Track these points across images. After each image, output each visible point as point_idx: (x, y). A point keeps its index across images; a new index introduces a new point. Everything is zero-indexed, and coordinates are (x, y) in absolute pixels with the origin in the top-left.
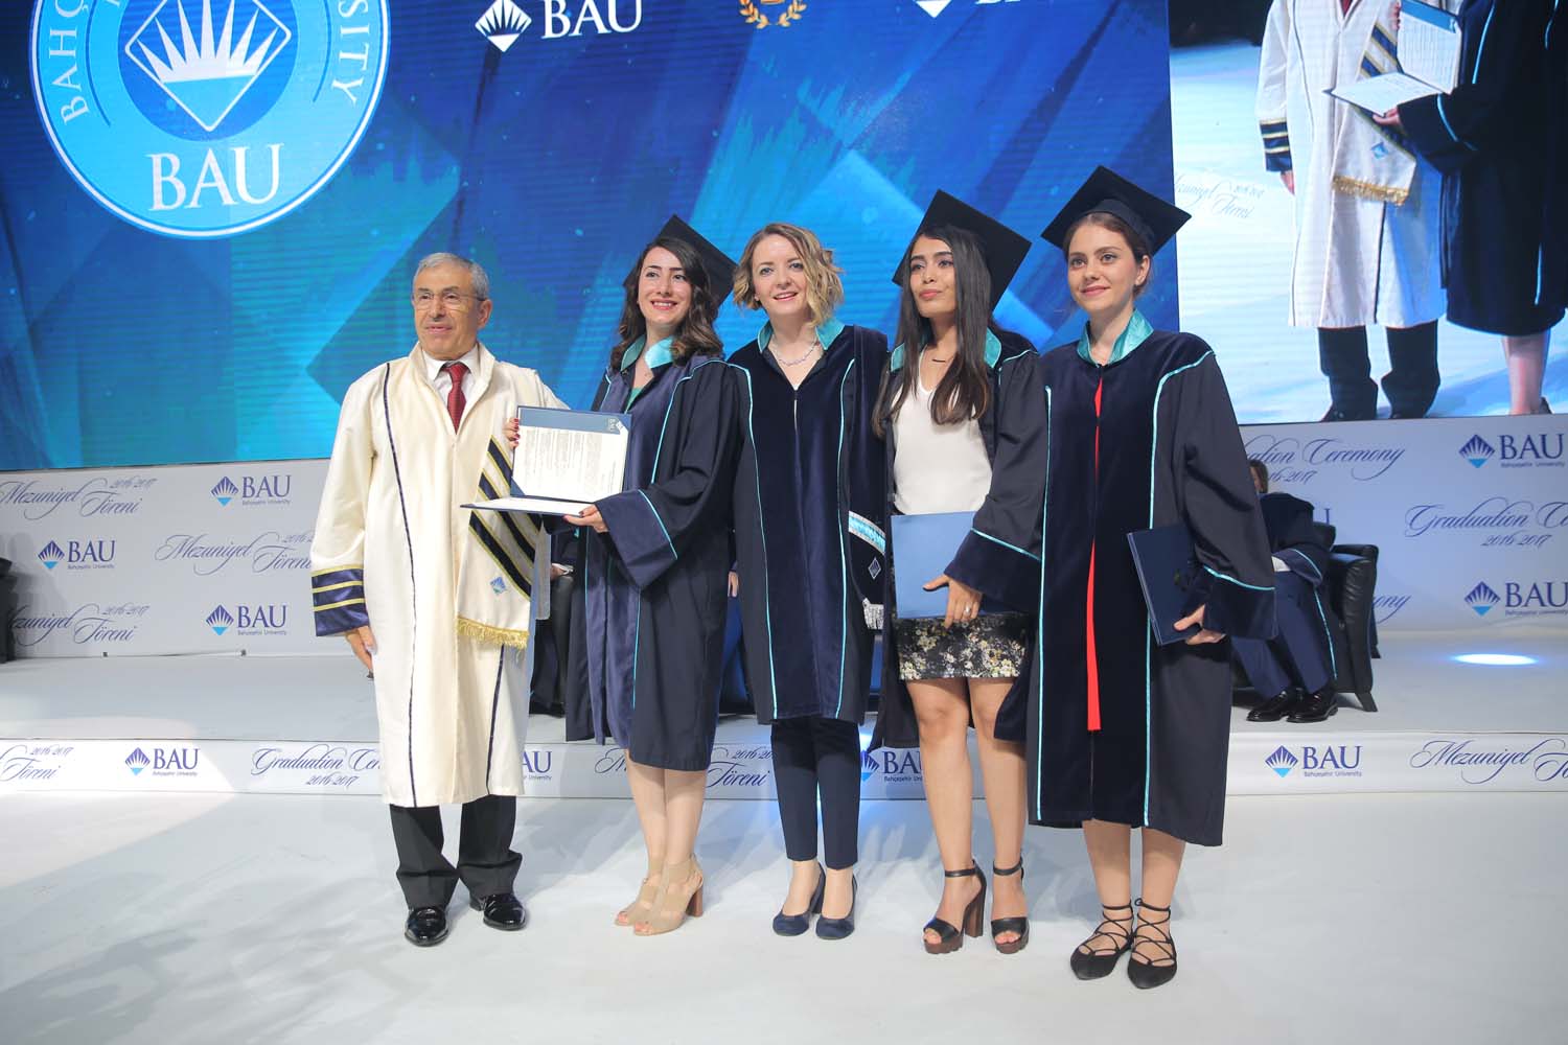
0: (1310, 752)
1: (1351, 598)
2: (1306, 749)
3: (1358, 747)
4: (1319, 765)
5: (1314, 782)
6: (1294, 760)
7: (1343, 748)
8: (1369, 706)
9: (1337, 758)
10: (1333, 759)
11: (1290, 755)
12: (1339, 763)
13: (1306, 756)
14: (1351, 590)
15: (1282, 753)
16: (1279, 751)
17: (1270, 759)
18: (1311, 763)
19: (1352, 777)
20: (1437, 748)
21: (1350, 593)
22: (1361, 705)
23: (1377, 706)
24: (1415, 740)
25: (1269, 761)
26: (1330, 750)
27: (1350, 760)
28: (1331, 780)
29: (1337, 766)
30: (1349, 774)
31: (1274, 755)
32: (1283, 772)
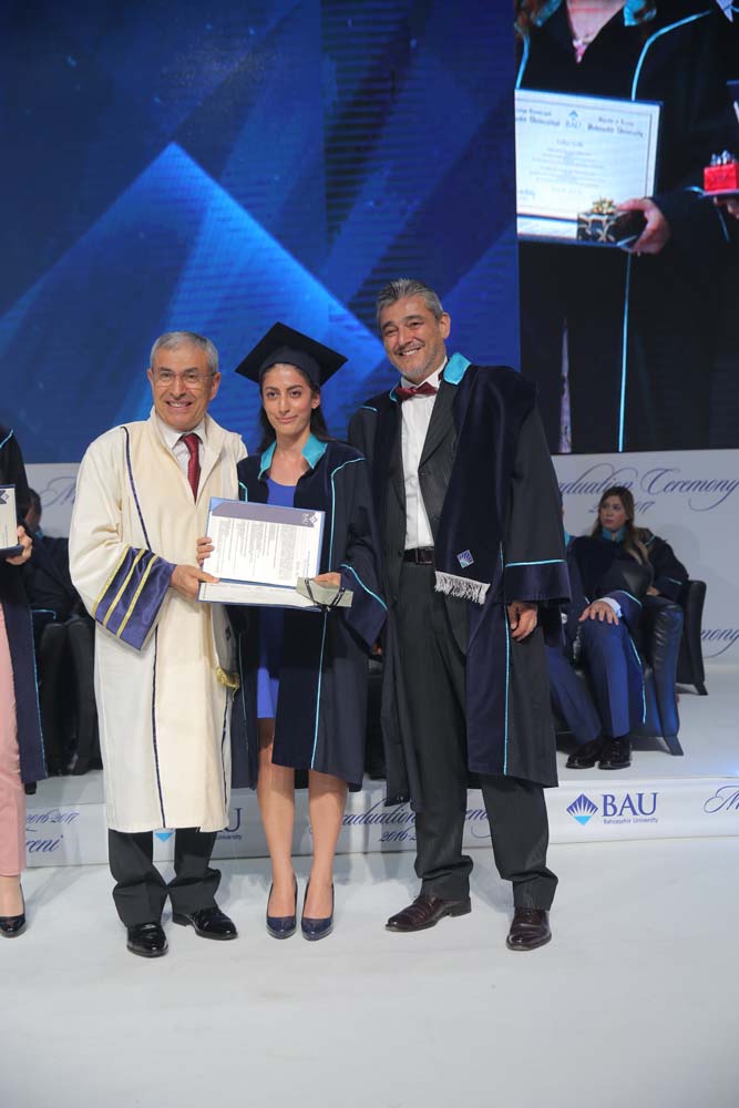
0: (609, 800)
1: (659, 643)
2: (605, 797)
3: (655, 795)
4: (618, 813)
5: (613, 829)
6: (594, 808)
7: (640, 796)
8: (676, 750)
9: (635, 806)
10: (631, 806)
11: (590, 803)
12: (638, 811)
13: (605, 804)
14: (659, 635)
15: (583, 801)
16: (579, 800)
17: (571, 807)
18: (610, 810)
19: (649, 823)
20: (728, 793)
21: (658, 639)
22: (667, 748)
23: (684, 750)
24: (708, 785)
25: (570, 809)
26: (628, 798)
27: (647, 807)
28: (630, 826)
29: (635, 813)
30: (646, 820)
31: (574, 804)
32: (583, 820)
